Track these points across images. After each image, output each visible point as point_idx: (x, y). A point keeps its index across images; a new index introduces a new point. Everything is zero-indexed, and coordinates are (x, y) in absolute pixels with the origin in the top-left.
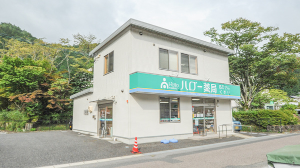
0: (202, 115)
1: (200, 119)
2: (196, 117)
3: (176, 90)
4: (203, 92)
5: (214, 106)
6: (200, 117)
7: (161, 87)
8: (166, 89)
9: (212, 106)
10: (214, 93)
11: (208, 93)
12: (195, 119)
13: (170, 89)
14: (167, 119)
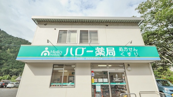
0: (106, 80)
1: (102, 84)
2: (98, 82)
3: (58, 56)
4: (95, 56)
5: (124, 70)
6: (103, 82)
7: (42, 55)
8: (47, 56)
9: (121, 70)
10: (112, 56)
11: (102, 56)
12: (96, 84)
13: (52, 56)
14: (59, 84)
